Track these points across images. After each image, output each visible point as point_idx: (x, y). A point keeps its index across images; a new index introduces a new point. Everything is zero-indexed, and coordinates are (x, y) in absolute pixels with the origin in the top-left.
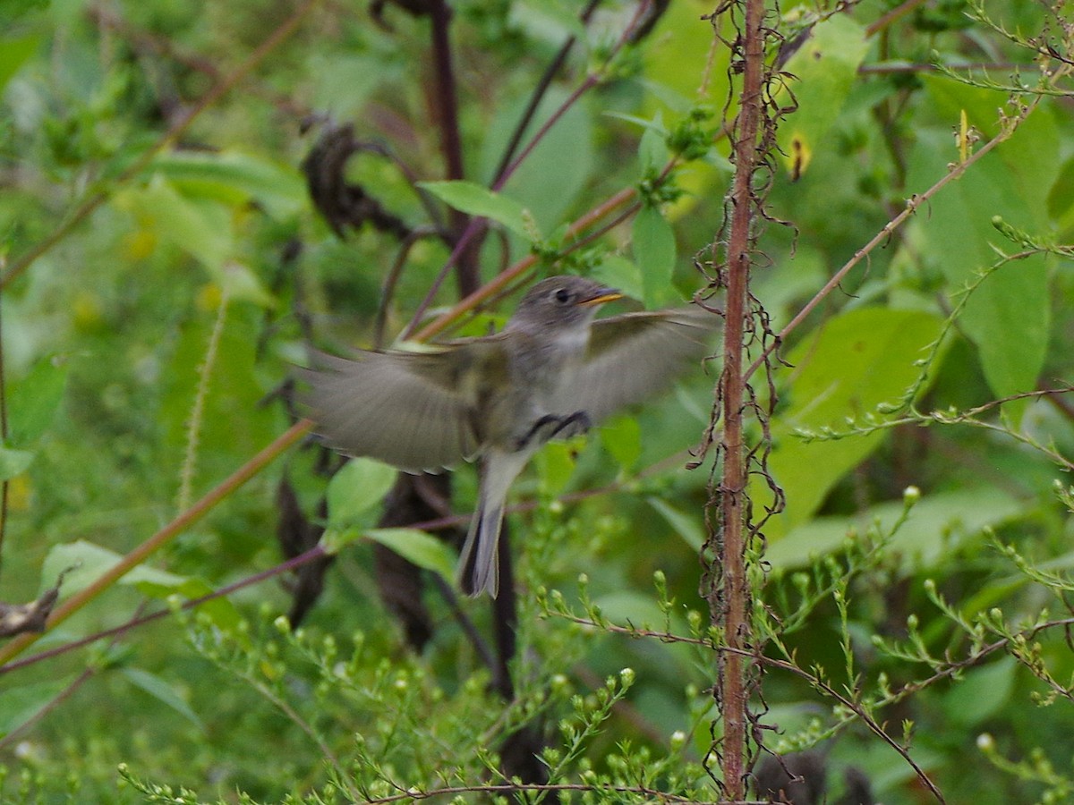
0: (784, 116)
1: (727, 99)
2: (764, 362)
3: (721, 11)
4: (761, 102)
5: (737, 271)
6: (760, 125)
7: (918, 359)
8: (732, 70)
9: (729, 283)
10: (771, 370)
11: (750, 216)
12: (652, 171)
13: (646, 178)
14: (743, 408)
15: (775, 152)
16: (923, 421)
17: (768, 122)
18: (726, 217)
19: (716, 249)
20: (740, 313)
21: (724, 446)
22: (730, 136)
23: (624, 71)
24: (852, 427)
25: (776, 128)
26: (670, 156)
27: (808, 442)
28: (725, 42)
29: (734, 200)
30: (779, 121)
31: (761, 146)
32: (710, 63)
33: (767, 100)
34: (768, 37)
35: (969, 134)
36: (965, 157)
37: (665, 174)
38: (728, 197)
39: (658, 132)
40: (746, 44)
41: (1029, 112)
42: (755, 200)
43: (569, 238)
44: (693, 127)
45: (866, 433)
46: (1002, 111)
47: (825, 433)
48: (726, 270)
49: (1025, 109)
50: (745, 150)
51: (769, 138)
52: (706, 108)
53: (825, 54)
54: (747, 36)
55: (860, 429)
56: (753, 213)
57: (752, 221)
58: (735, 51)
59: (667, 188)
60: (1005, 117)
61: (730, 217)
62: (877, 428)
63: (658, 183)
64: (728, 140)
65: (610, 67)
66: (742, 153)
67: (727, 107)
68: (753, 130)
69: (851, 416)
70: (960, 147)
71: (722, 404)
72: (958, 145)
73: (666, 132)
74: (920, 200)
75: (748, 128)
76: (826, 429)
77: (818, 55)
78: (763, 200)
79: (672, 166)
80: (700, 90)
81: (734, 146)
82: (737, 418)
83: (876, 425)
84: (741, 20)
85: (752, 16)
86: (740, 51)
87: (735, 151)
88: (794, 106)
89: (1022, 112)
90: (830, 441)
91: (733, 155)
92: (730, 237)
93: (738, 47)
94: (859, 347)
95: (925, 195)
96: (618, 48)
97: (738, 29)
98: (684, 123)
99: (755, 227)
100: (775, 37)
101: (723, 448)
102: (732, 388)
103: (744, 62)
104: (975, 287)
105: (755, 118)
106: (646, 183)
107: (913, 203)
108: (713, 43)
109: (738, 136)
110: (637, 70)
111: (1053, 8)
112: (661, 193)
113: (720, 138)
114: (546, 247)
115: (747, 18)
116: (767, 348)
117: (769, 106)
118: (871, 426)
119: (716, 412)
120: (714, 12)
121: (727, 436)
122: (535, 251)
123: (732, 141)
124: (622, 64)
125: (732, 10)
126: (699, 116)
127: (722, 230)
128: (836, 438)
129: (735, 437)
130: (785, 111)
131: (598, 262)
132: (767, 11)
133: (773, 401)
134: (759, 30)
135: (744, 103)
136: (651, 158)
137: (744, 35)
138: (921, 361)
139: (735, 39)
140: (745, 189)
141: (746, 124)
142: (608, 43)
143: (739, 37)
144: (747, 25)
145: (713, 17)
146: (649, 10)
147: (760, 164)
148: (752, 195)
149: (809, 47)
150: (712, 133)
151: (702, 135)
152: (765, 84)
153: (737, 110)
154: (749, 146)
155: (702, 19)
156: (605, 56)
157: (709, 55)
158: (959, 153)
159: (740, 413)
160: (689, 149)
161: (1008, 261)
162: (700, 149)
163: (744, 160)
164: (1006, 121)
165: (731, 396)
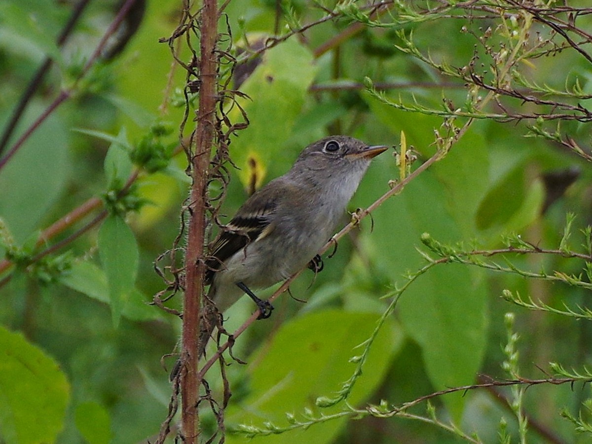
0: (236, 132)
1: (184, 116)
2: (218, 360)
3: (178, 35)
4: (215, 119)
5: (194, 276)
6: (214, 140)
7: (354, 356)
8: (188, 90)
9: (186, 286)
10: (225, 366)
11: (205, 225)
12: (117, 182)
13: (111, 189)
14: (200, 402)
15: (228, 166)
16: (356, 415)
17: (221, 137)
18: (184, 225)
19: (174, 254)
20: (196, 314)
21: (182, 437)
22: (186, 151)
23: (94, 88)
24: (292, 422)
25: (229, 143)
26: (134, 168)
27: (253, 437)
28: (183, 64)
29: (190, 210)
30: (231, 136)
31: (215, 159)
32: (170, 83)
33: (222, 118)
34: (221, 59)
35: (407, 153)
36: (404, 174)
37: (129, 185)
38: (184, 207)
39: (123, 147)
40: (201, 66)
41: (462, 134)
42: (211, 210)
43: (41, 243)
44: (155, 141)
45: (304, 427)
46: (437, 133)
47: (267, 428)
48: (183, 273)
49: (459, 131)
50: (201, 164)
51: (223, 153)
52: (166, 124)
53: (276, 77)
54: (202, 59)
55: (300, 423)
56: (209, 222)
57: (208, 228)
58: (191, 72)
59: (130, 199)
60: (441, 138)
61: (187, 225)
62: (315, 422)
63: (122, 194)
64: (185, 155)
65: (82, 84)
66: (197, 166)
67: (183, 124)
68: (208, 145)
69: (291, 412)
70: (400, 166)
71: (180, 397)
72: (398, 163)
73: (130, 146)
74: (364, 214)
75: (203, 143)
76: (268, 424)
77: (270, 79)
78: (217, 210)
79: (135, 178)
80: (161, 107)
81: (191, 160)
82: (194, 412)
83: (314, 419)
84: (196, 44)
85: (207, 40)
86: (196, 72)
87: (191, 165)
88: (246, 123)
89: (456, 134)
90: (273, 435)
91: (189, 168)
92: (187, 244)
93: (194, 68)
94: (315, 347)
95: (368, 210)
96: (90, 65)
97: (194, 52)
98: (145, 138)
99: (210, 235)
100: (228, 59)
101: (181, 439)
102: (189, 383)
103: (200, 81)
104: (404, 289)
105: (210, 133)
106: (112, 194)
107: (356, 216)
108: (173, 64)
109: (194, 150)
110: (108, 87)
111: (481, 38)
112: (125, 203)
113: (178, 153)
114: (20, 252)
115: (202, 42)
116: (221, 345)
117: (223, 122)
118: (310, 421)
119: (174, 405)
120: (172, 36)
121: (185, 427)
122: (10, 256)
123: (189, 155)
124: (93, 81)
125: (188, 35)
126: (160, 132)
127: (180, 237)
128: (278, 432)
129: (192, 429)
130: (237, 127)
131: (67, 266)
132: (220, 35)
133: (227, 395)
134: (213, 52)
135: (199, 120)
136: (115, 171)
137: (199, 57)
138: (355, 358)
139: (191, 61)
140: (201, 199)
141: (202, 141)
142: (79, 61)
143: (195, 59)
144: (202, 48)
145: (171, 40)
146: (123, 29)
147: (214, 176)
148: (207, 205)
149: (262, 72)
150: (172, 147)
151: (162, 150)
152: (219, 102)
153: (193, 126)
154: (204, 160)
155: (160, 42)
156: (77, 73)
157: (169, 75)
158: (399, 171)
159: (197, 406)
160: (151, 161)
161: (434, 264)
162: (161, 162)
163: (199, 173)
164: (442, 142)
165: (189, 391)
